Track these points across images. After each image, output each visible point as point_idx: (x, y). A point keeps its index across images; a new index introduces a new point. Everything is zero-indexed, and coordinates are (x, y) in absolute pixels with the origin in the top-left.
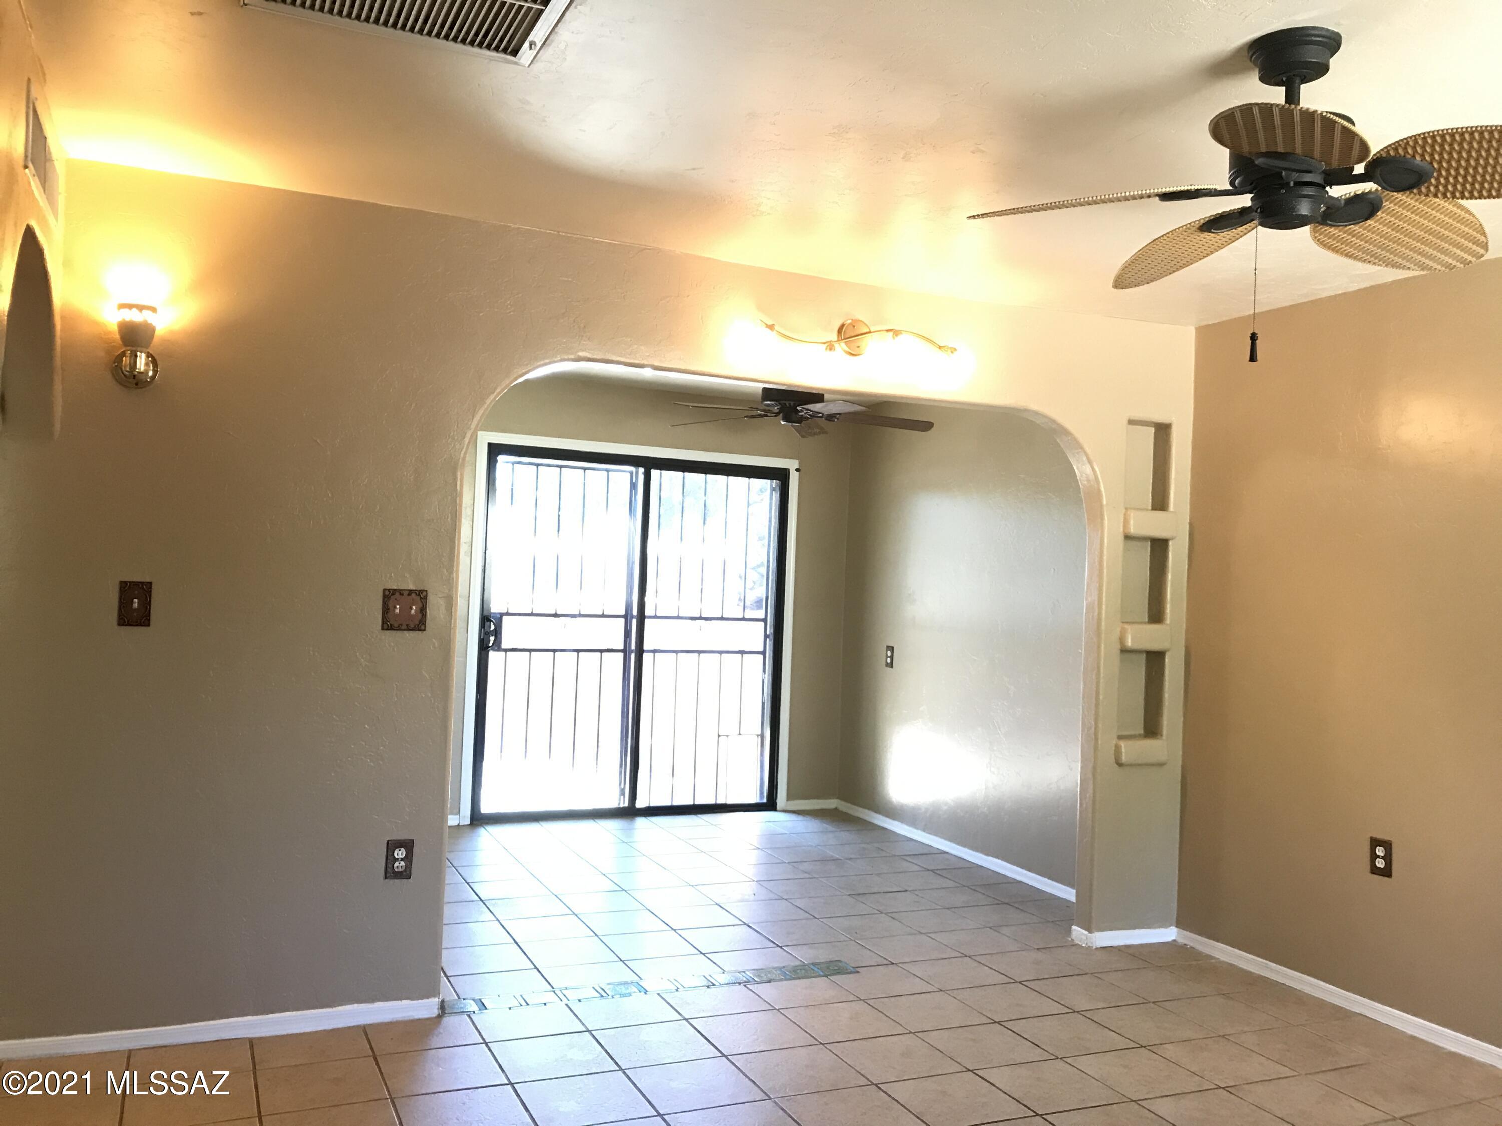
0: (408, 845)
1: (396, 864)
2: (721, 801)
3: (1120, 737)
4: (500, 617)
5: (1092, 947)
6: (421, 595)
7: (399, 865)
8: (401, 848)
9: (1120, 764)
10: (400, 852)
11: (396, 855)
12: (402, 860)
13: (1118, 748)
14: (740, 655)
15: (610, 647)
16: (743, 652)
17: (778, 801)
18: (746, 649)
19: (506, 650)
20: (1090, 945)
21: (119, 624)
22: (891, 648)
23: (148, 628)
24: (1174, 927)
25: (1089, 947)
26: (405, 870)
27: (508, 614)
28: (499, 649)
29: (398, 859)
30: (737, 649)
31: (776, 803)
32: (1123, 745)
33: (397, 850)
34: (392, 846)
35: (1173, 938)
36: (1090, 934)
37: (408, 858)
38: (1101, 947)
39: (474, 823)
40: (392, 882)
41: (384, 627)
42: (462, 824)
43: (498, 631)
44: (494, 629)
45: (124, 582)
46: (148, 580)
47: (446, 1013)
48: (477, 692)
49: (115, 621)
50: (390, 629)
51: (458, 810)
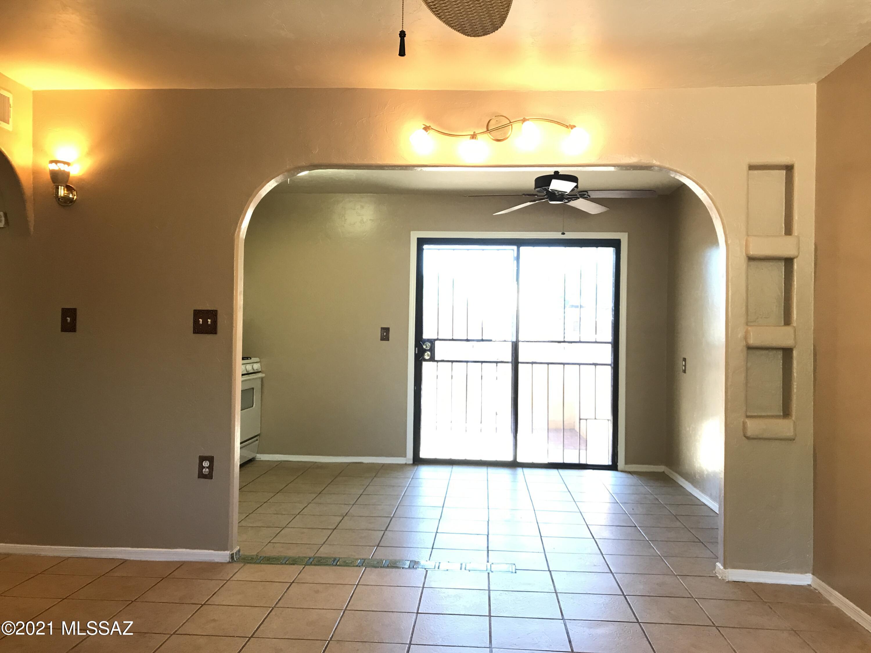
0: (211, 459)
1: (204, 470)
2: (583, 462)
3: (748, 417)
4: (432, 342)
5: (725, 580)
6: (213, 314)
7: (206, 471)
8: (207, 460)
9: (748, 438)
10: (206, 464)
11: (204, 465)
12: (207, 468)
13: (744, 423)
14: (594, 366)
15: (502, 360)
16: (595, 364)
17: (619, 464)
18: (599, 363)
19: (437, 361)
20: (724, 578)
21: (63, 331)
22: (685, 360)
23: (74, 333)
24: (810, 574)
25: (723, 579)
26: (209, 474)
27: (438, 339)
28: (432, 359)
29: (205, 467)
30: (592, 363)
31: (617, 466)
32: (748, 423)
33: (204, 462)
34: (202, 459)
35: (809, 583)
36: (724, 570)
37: (211, 467)
38: (733, 581)
39: (415, 463)
40: (202, 480)
41: (195, 332)
42: (407, 463)
43: (432, 350)
44: (429, 349)
45: (63, 309)
46: (74, 307)
47: (235, 561)
48: (415, 386)
49: (60, 329)
50: (198, 333)
51: (404, 455)
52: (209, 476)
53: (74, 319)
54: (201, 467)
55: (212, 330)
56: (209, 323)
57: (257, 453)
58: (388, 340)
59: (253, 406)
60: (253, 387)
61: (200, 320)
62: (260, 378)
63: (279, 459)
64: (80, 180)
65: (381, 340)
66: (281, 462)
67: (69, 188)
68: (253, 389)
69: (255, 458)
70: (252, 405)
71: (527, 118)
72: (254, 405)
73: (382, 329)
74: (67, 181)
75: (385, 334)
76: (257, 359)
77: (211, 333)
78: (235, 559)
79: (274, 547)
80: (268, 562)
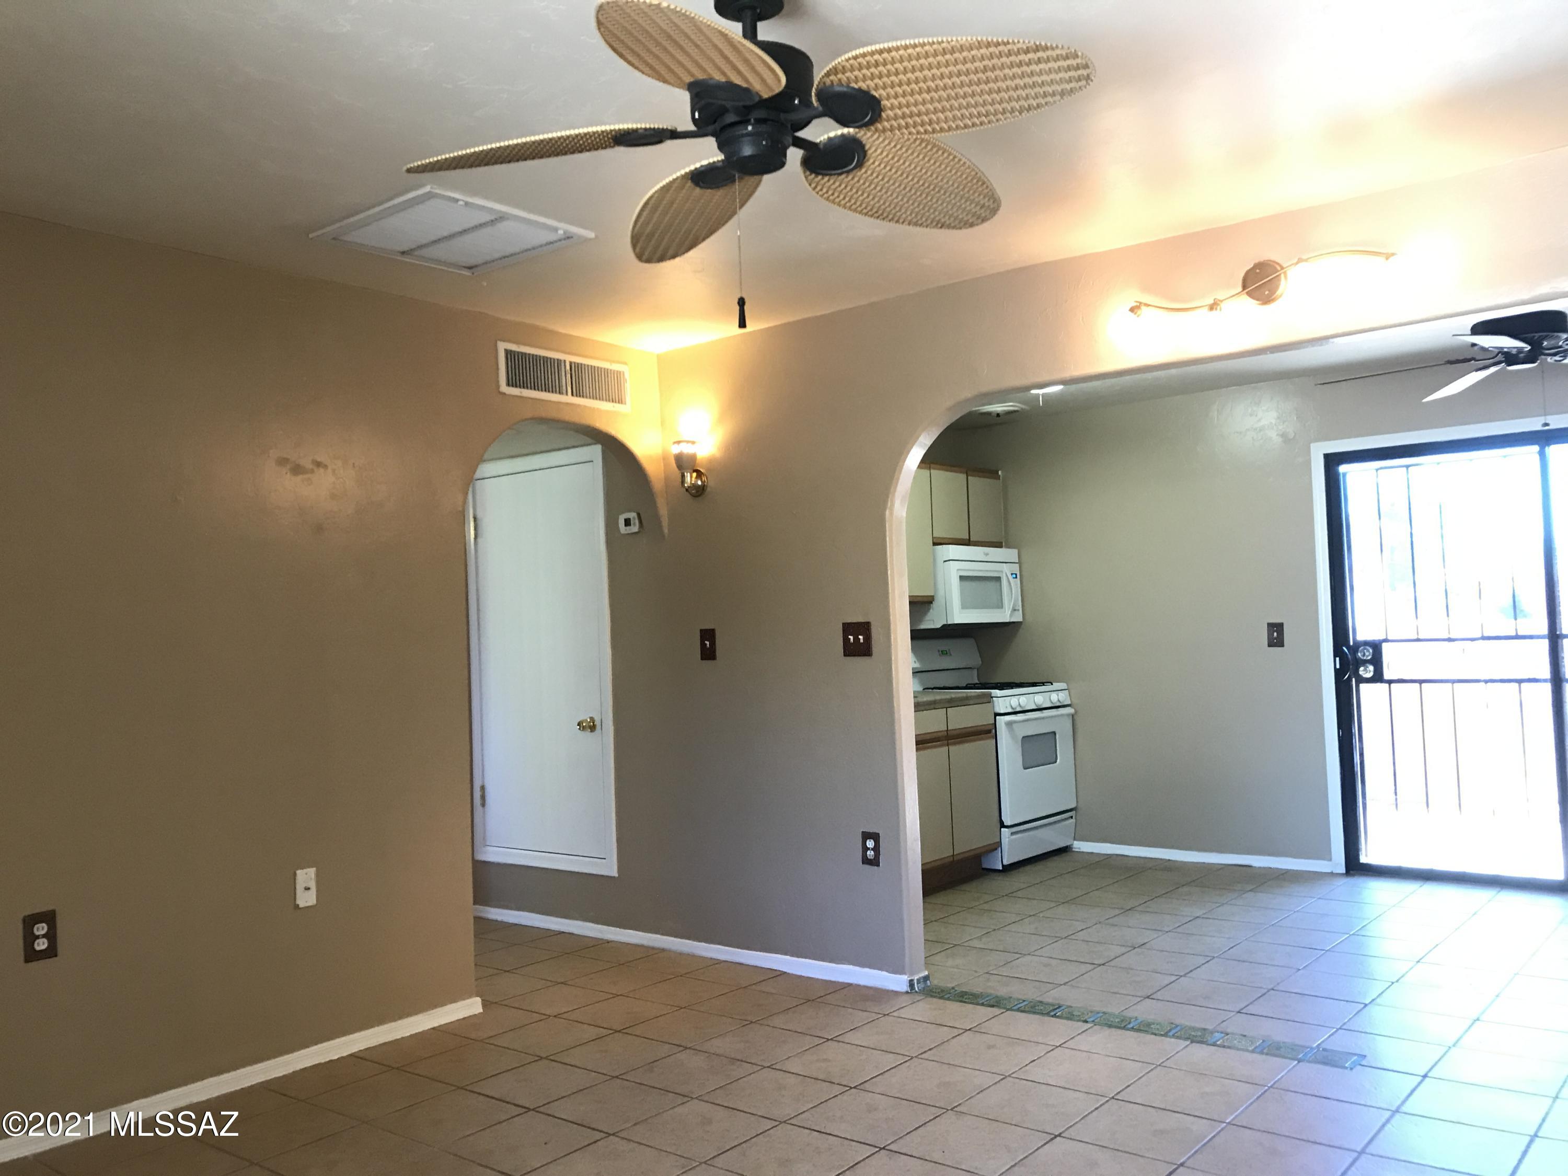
0: (875, 838)
1: (868, 852)
4: (1376, 647)
6: (864, 628)
7: (870, 854)
8: (870, 838)
10: (870, 843)
11: (868, 845)
15: (1530, 677)
19: (1390, 682)
21: (702, 659)
23: (715, 661)
26: (874, 859)
27: (1386, 640)
28: (1378, 677)
29: (870, 848)
33: (868, 840)
34: (866, 836)
37: (876, 849)
39: (1351, 872)
40: (867, 867)
41: (846, 654)
42: (1334, 872)
43: (1377, 661)
44: (1369, 658)
45: (701, 630)
46: (713, 628)
47: (916, 992)
48: (1339, 728)
49: (699, 656)
50: (849, 656)
51: (1325, 855)
52: (875, 862)
53: (713, 644)
54: (865, 849)
55: (865, 650)
56: (862, 641)
57: (1075, 839)
58: (1283, 646)
59: (1056, 762)
60: (1053, 730)
61: (850, 637)
62: (1068, 715)
63: (1109, 852)
64: (711, 461)
65: (1269, 646)
66: (1109, 856)
67: (699, 474)
68: (1054, 733)
69: (1072, 848)
70: (1054, 760)
71: (1304, 257)
72: (1058, 761)
73: (1271, 626)
74: (694, 466)
75: (1275, 634)
76: (1062, 685)
77: (865, 655)
78: (917, 989)
79: (988, 980)
80: (961, 999)
